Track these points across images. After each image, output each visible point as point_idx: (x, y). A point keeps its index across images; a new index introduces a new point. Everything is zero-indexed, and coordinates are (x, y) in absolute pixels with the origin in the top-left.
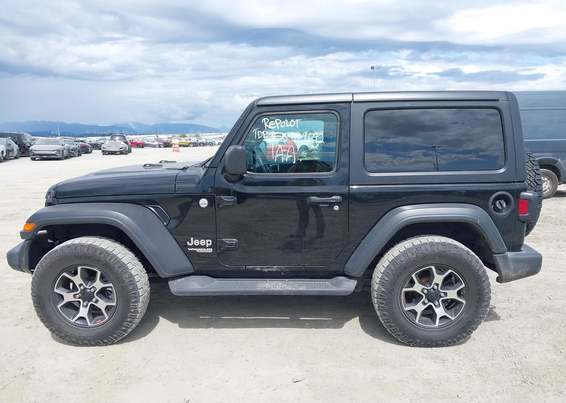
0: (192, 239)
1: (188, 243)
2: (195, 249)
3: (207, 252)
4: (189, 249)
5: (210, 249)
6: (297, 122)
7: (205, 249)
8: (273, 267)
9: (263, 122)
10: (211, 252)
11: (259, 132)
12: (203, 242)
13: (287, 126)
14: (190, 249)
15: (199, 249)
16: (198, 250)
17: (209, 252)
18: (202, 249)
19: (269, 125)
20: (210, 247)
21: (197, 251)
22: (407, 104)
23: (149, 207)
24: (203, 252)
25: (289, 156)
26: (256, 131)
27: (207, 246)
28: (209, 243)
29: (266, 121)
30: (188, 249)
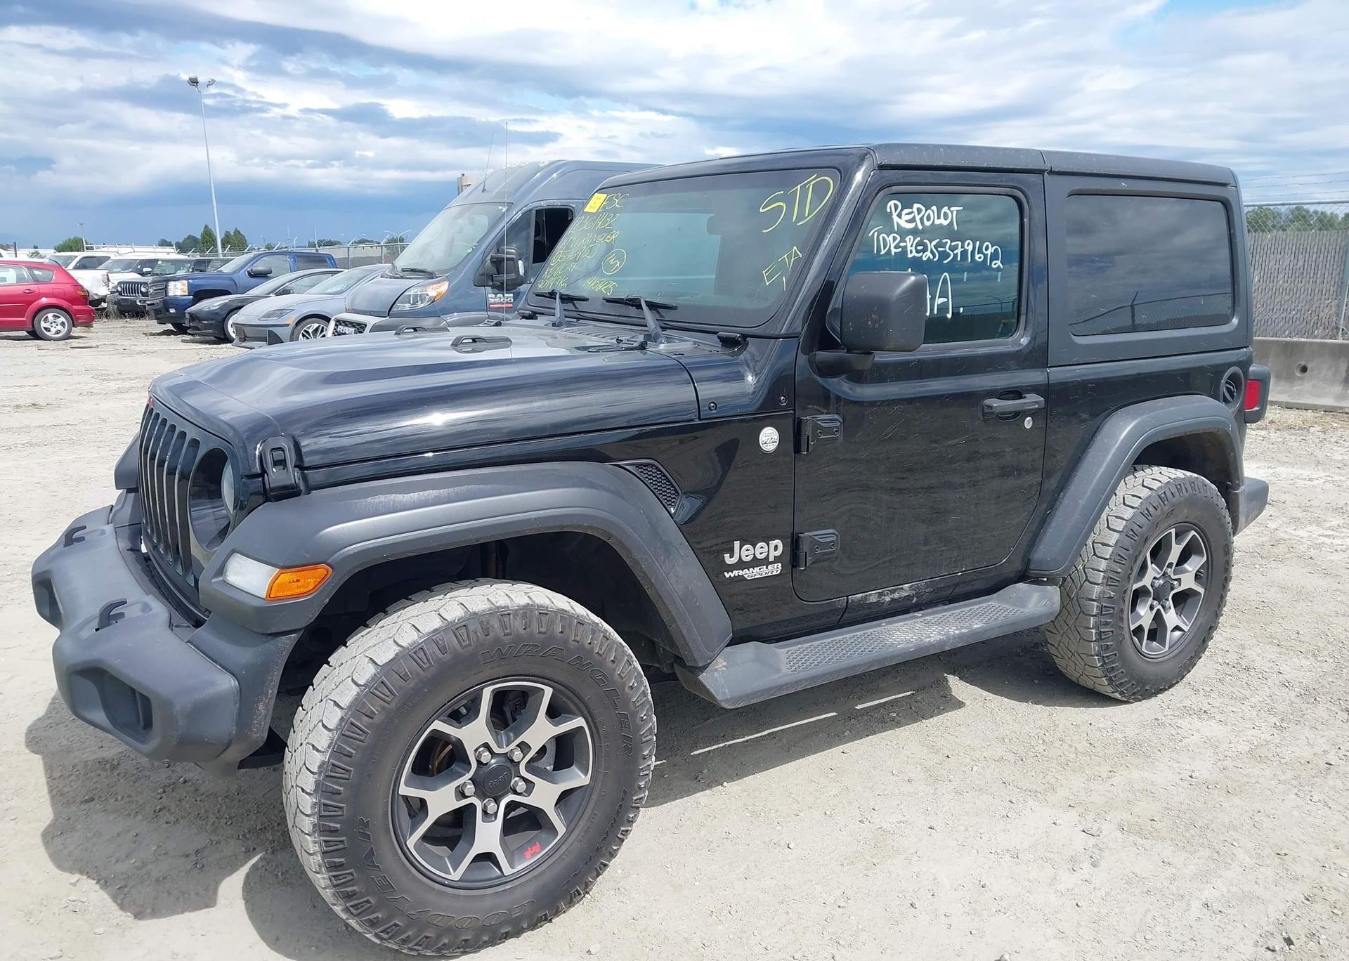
0: (737, 544)
1: (727, 556)
2: (741, 573)
3: (770, 574)
4: (727, 575)
5: (776, 565)
6: (955, 213)
7: (765, 567)
8: (902, 588)
9: (888, 210)
10: (778, 572)
11: (883, 237)
12: (761, 550)
13: (937, 222)
14: (730, 573)
15: (751, 570)
16: (747, 574)
17: (774, 573)
18: (758, 568)
19: (900, 218)
20: (777, 560)
21: (746, 576)
22: (1124, 185)
23: (627, 467)
24: (759, 576)
25: (941, 299)
26: (876, 234)
27: (771, 559)
28: (776, 548)
29: (896, 206)
30: (726, 573)
